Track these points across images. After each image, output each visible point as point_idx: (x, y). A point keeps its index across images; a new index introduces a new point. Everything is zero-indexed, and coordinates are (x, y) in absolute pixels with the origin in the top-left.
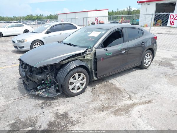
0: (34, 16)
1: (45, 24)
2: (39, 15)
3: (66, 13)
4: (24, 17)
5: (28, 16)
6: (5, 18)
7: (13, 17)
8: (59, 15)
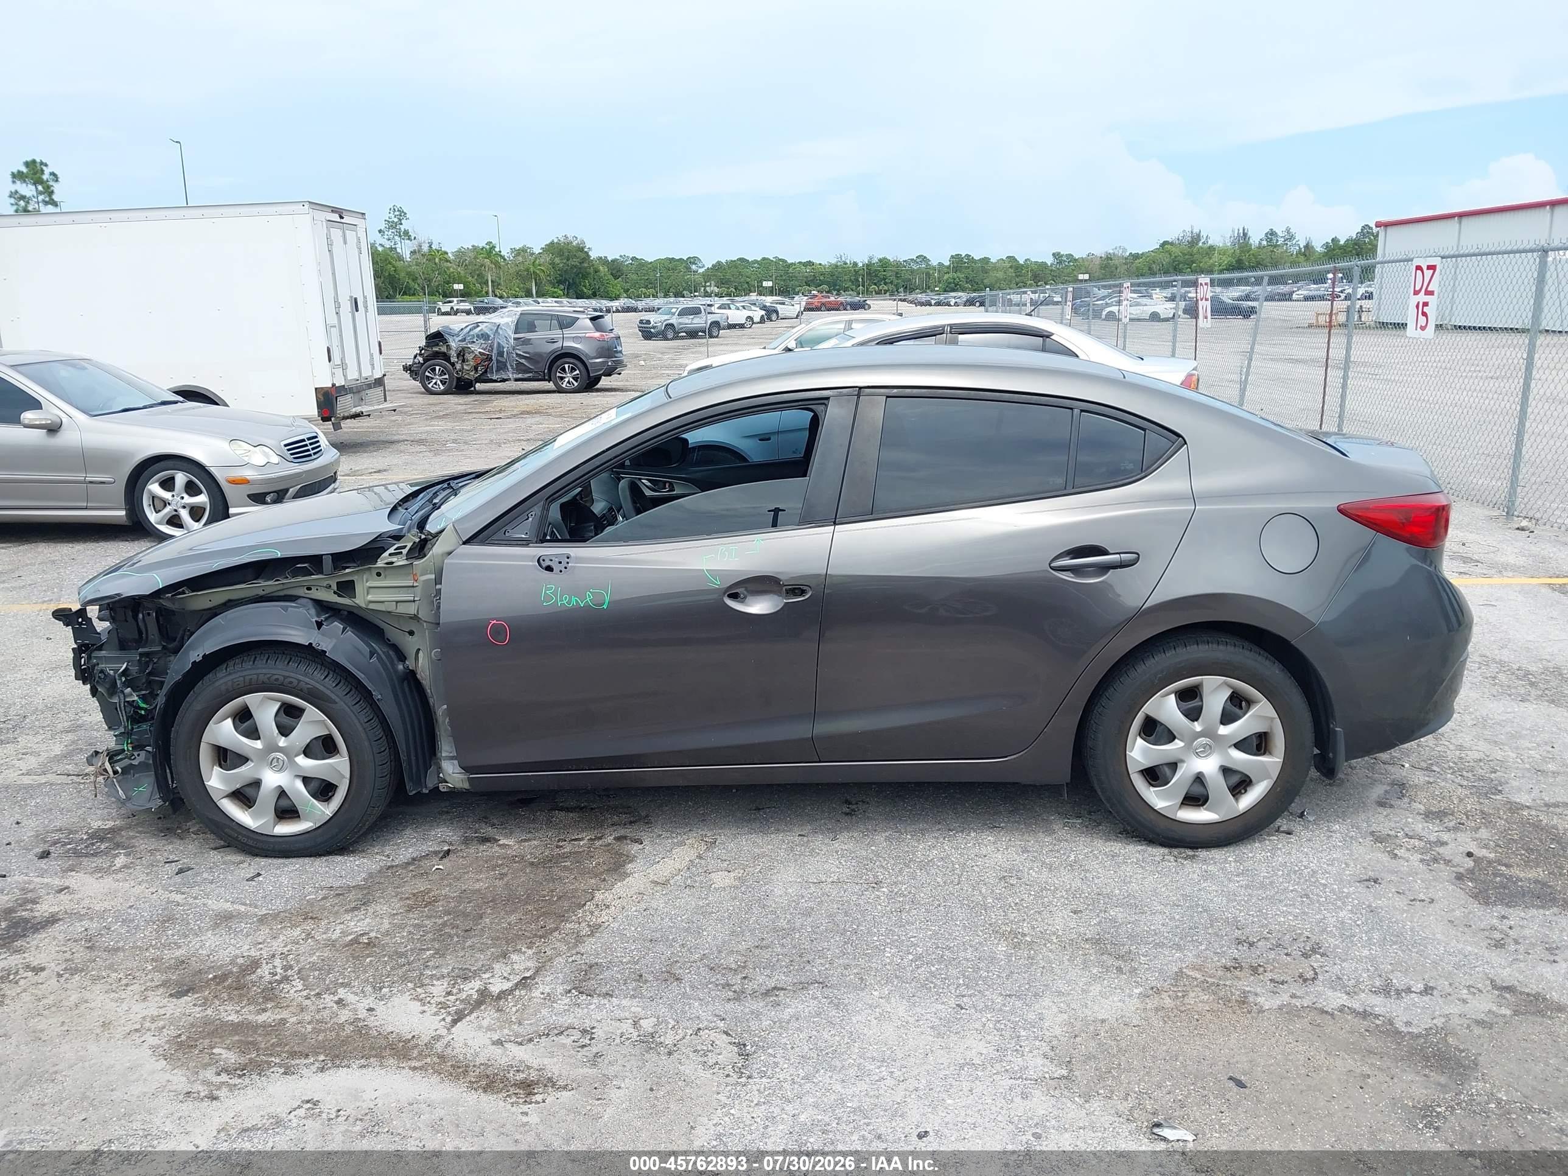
0: (1212, 248)
1: (1252, 311)
2: (1256, 238)
3: (1461, 215)
4: (1136, 256)
5: (1165, 243)
6: (995, 268)
7: (1050, 260)
8: (1391, 230)
